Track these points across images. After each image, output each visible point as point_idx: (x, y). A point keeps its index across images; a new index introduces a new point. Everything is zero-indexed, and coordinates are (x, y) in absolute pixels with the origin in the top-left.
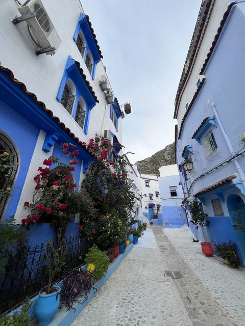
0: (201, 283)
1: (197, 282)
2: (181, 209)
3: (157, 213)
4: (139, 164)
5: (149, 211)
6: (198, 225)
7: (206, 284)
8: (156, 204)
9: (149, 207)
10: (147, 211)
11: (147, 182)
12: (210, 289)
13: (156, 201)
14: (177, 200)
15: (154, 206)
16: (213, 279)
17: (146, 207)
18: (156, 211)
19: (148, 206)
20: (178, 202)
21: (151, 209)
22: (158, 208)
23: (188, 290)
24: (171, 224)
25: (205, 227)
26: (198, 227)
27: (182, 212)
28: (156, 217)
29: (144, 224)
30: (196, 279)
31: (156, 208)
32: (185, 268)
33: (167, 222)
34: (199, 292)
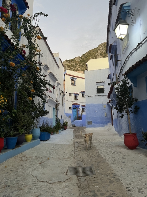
0: (118, 180)
1: (112, 179)
2: (107, 107)
3: (82, 115)
4: (67, 63)
5: (73, 111)
6: (124, 113)
7: (125, 181)
8: (81, 104)
9: (74, 108)
10: (71, 112)
11: (73, 79)
12: (131, 188)
13: (81, 101)
14: (104, 97)
15: (79, 106)
16: (136, 174)
17: (70, 108)
18: (80, 113)
19: (72, 107)
20: (104, 100)
21: (75, 110)
22: (83, 109)
23: (96, 192)
24: (94, 123)
25: (131, 115)
26: (122, 116)
27: (107, 110)
28: (79, 118)
29: (64, 123)
30: (112, 175)
31: (81, 109)
32: (99, 163)
33: (90, 120)
34: (114, 193)
